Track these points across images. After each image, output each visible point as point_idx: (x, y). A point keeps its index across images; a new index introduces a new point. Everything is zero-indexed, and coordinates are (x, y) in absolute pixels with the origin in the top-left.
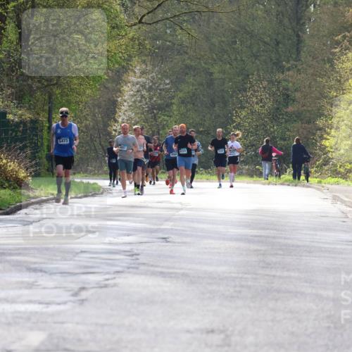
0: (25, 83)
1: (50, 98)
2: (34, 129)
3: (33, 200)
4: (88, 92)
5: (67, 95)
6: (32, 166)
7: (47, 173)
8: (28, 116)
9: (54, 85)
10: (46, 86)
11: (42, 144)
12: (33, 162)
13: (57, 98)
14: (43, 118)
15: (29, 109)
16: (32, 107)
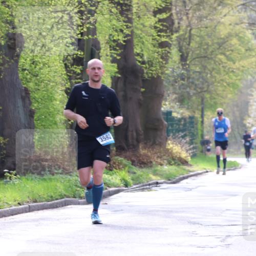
0: (184, 91)
1: (202, 100)
2: (192, 123)
3: (192, 173)
4: (230, 96)
5: (215, 98)
6: (190, 149)
7: (201, 154)
8: (187, 114)
9: (205, 91)
10: (200, 93)
11: (197, 134)
12: (192, 146)
13: (207, 101)
14: (198, 115)
15: (188, 109)
16: (190, 107)
